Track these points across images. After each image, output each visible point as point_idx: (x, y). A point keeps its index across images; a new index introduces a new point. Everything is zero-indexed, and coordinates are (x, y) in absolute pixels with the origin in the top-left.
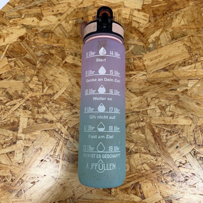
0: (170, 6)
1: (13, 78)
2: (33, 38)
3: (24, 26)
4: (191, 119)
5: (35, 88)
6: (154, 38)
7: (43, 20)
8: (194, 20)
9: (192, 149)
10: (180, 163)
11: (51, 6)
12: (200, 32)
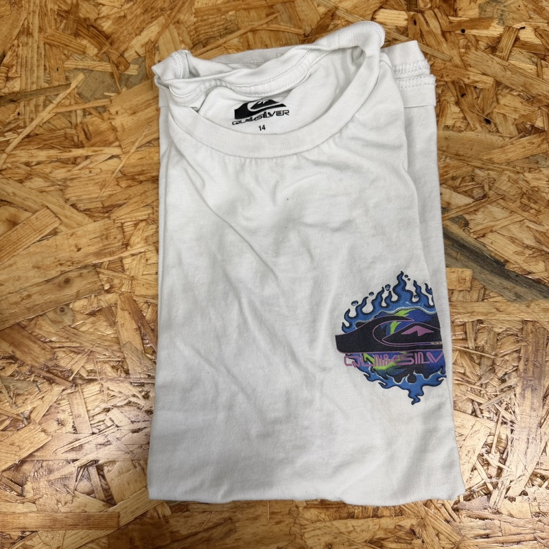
6: (142, 46)
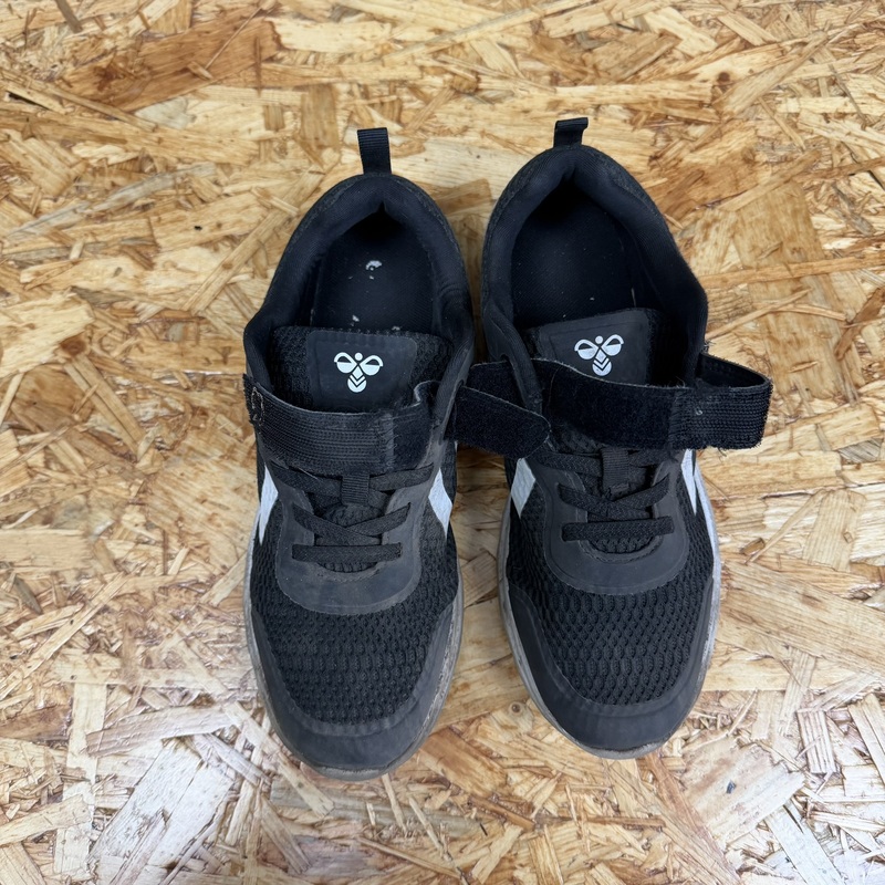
0: (679, 189)
1: (41, 519)
2: (122, 343)
3: (81, 295)
4: (786, 665)
5: (131, 557)
7: (159, 266)
8: (781, 244)
9: (794, 792)
10: (747, 854)
11: (189, 206)
12: (806, 295)
